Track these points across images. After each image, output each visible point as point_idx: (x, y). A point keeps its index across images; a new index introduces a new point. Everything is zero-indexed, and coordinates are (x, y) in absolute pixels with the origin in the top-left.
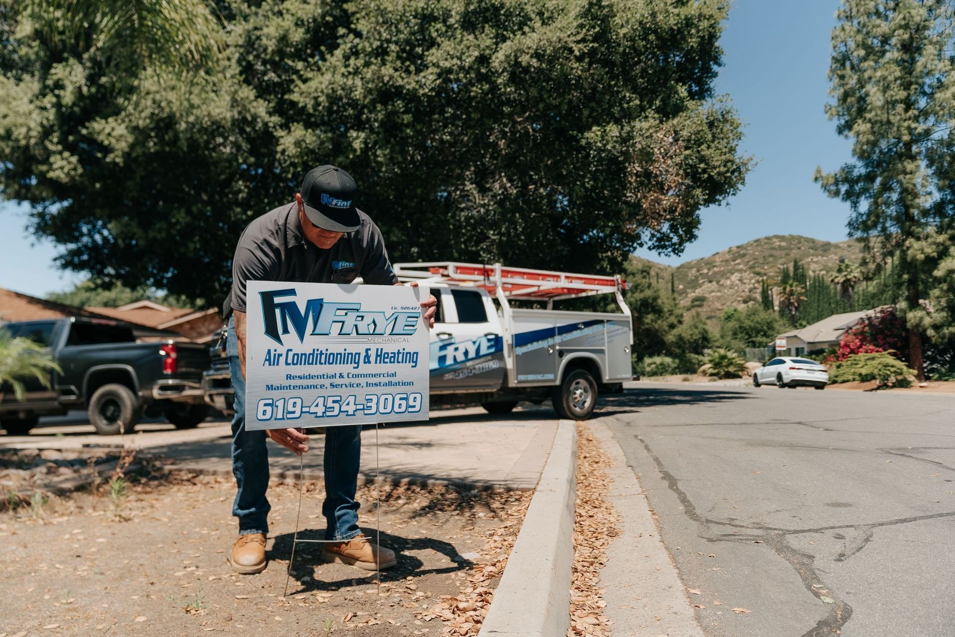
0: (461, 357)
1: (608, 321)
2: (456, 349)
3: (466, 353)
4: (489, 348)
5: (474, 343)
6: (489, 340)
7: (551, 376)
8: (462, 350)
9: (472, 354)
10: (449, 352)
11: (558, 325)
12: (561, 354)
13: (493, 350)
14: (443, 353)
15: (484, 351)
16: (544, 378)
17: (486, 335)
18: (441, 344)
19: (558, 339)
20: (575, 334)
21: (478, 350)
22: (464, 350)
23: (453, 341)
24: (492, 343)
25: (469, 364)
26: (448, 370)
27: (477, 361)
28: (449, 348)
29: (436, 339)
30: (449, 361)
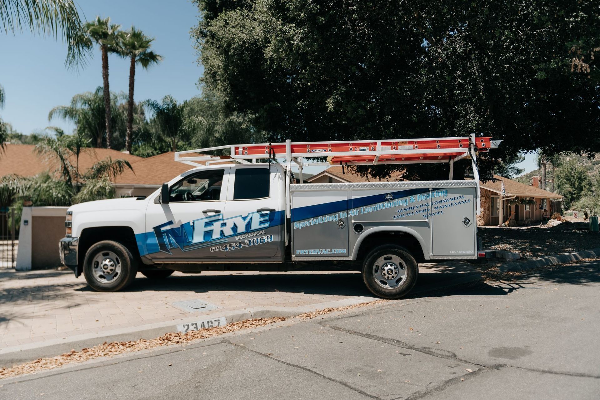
0: (228, 231)
1: (434, 189)
2: (224, 225)
3: (235, 228)
4: (261, 223)
5: (244, 218)
6: (262, 216)
7: (343, 251)
8: (230, 225)
9: (241, 228)
10: (216, 228)
11: (354, 197)
12: (359, 228)
13: (267, 225)
14: (209, 228)
15: (255, 225)
16: (333, 252)
17: (259, 211)
18: (207, 220)
19: (353, 212)
20: (380, 206)
21: (249, 225)
22: (232, 226)
23: (220, 217)
24: (267, 218)
25: (237, 238)
26: (216, 243)
27: (246, 236)
28: (215, 223)
29: (203, 216)
30: (216, 235)
